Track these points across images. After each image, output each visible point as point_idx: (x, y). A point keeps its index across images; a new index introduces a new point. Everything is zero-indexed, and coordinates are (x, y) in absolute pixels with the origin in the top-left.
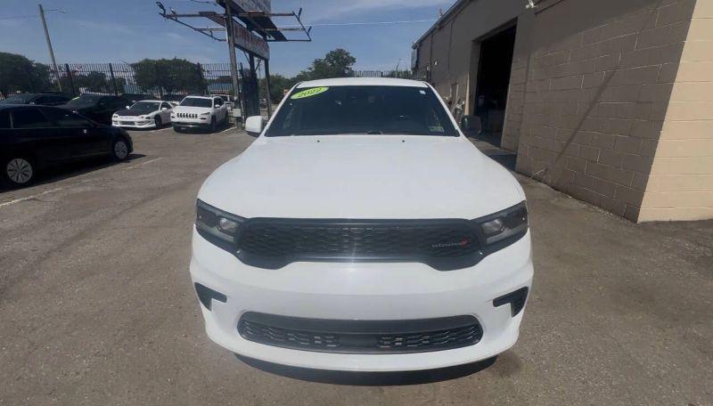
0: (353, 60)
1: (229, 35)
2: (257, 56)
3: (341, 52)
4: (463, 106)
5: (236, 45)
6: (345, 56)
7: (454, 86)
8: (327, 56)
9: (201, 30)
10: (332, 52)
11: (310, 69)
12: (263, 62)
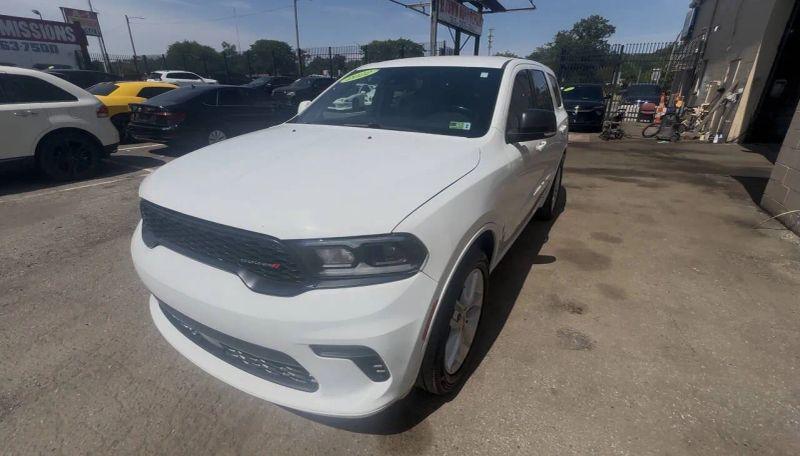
0: (612, 30)
1: (433, 9)
2: (466, 32)
3: (595, 19)
4: (739, 97)
5: (438, 21)
6: (600, 26)
7: (734, 63)
8: (576, 26)
9: (411, 7)
10: (584, 21)
11: (550, 44)
12: (473, 39)
